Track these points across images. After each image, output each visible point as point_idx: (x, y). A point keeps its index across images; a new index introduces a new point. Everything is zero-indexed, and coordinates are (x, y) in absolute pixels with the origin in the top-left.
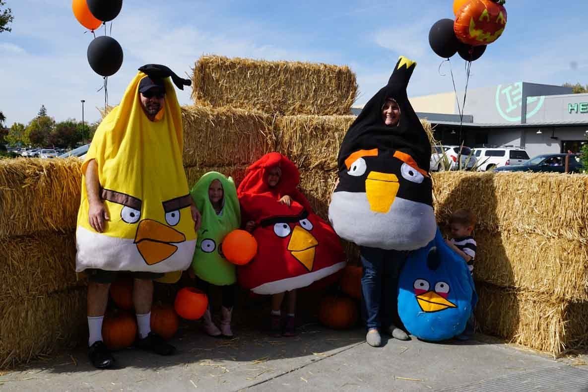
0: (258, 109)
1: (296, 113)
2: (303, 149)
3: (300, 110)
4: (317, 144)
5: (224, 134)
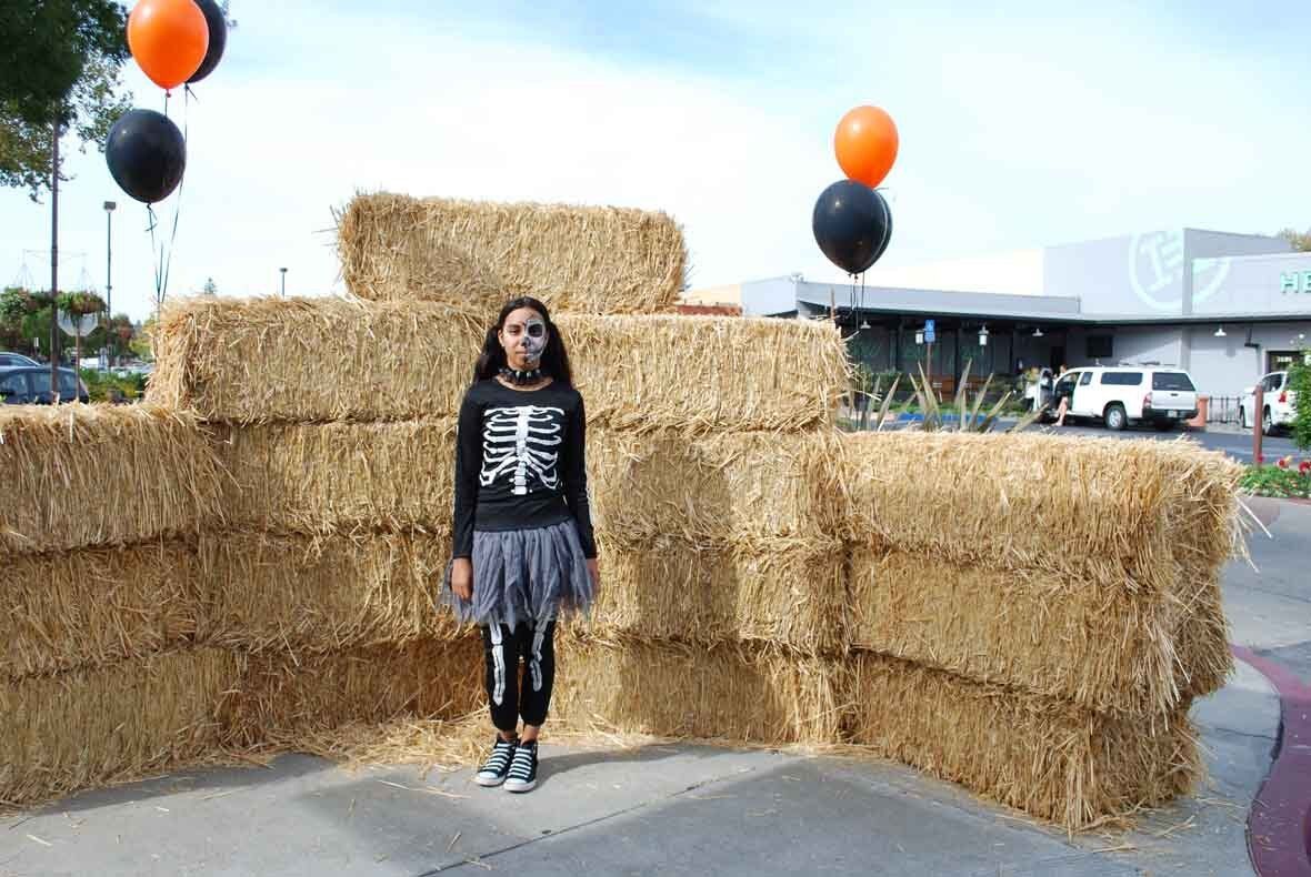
0: (473, 302)
3: (563, 303)
4: (596, 375)
5: (397, 354)
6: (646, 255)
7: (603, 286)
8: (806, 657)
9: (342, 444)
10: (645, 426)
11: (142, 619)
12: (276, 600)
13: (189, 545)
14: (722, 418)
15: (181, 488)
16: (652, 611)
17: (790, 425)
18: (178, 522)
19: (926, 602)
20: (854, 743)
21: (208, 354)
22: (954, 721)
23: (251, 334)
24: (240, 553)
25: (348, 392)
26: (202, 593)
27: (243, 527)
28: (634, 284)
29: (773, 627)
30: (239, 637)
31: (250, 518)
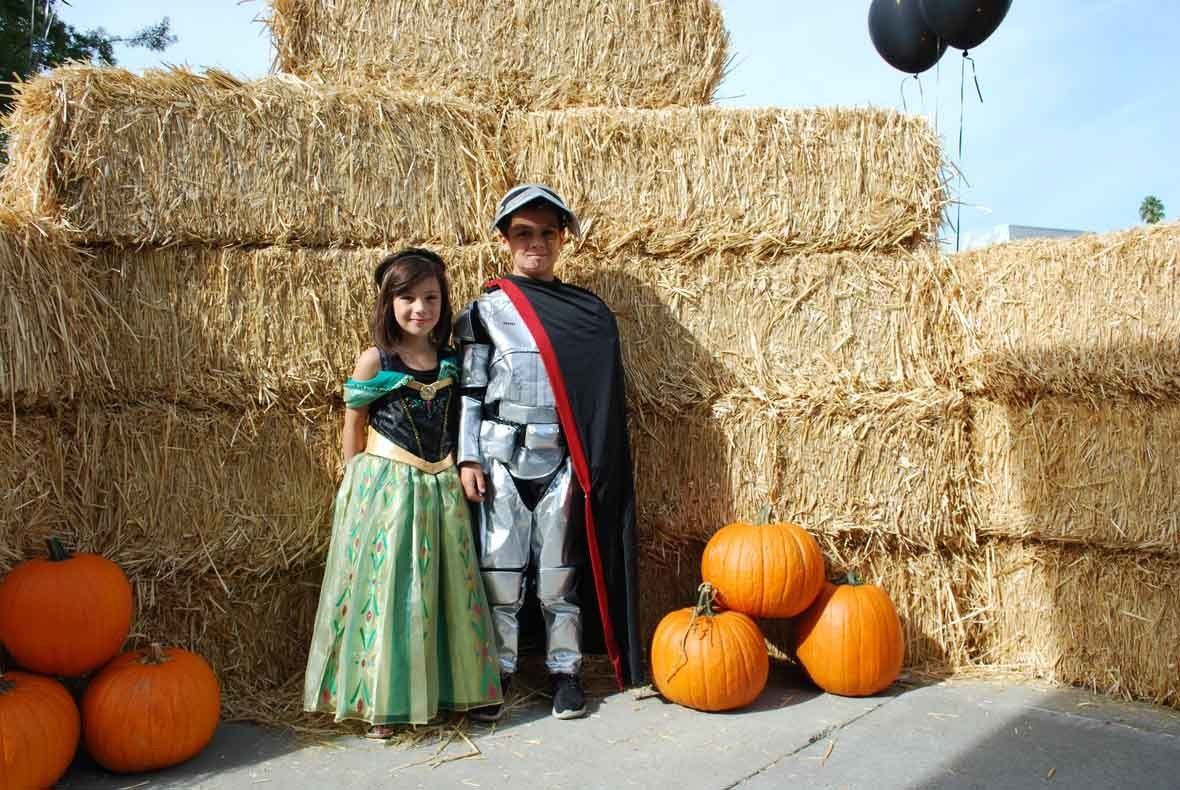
0: (459, 95)
1: (562, 105)
2: (585, 199)
3: (574, 93)
4: (625, 184)
5: (357, 155)
6: (678, 35)
7: (625, 75)
8: (921, 550)
9: (282, 277)
10: (694, 251)
12: (194, 501)
13: (64, 423)
14: (797, 236)
15: (45, 330)
16: (714, 500)
17: (886, 241)
18: (40, 381)
19: (1099, 459)
20: (984, 662)
21: (85, 141)
22: (1151, 621)
23: (148, 117)
24: (139, 434)
25: (289, 203)
26: (84, 493)
27: (143, 397)
28: (665, 72)
29: (877, 513)
30: (141, 556)
31: (154, 384)
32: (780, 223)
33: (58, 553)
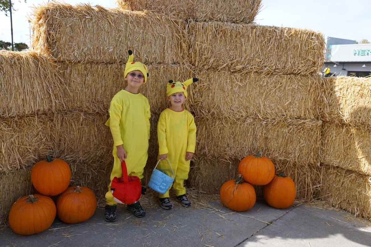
0: (174, 15)
1: (207, 20)
2: (212, 52)
3: (211, 17)
4: (225, 48)
5: (142, 35)
7: (228, 11)
8: (302, 166)
10: (245, 72)
11: (28, 151)
13: (50, 117)
14: (277, 69)
15: (45, 91)
17: (305, 73)
18: (44, 107)
20: (317, 200)
21: (57, 29)
23: (77, 21)
24: (72, 121)
25: (120, 50)
26: (56, 138)
27: (73, 109)
28: (241, 11)
29: (291, 155)
30: (72, 157)
31: (77, 106)
32: (273, 64)
33: (49, 159)
